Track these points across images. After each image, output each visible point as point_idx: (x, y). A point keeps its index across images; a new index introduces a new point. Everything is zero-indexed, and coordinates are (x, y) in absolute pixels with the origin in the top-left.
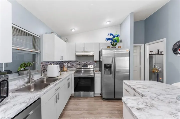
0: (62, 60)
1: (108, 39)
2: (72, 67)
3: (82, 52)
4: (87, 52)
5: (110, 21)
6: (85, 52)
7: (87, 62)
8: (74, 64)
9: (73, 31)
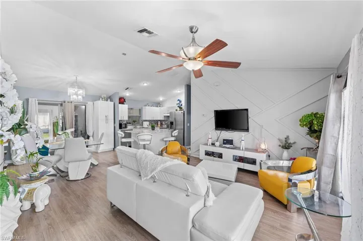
0: (153, 119)
1: (177, 104)
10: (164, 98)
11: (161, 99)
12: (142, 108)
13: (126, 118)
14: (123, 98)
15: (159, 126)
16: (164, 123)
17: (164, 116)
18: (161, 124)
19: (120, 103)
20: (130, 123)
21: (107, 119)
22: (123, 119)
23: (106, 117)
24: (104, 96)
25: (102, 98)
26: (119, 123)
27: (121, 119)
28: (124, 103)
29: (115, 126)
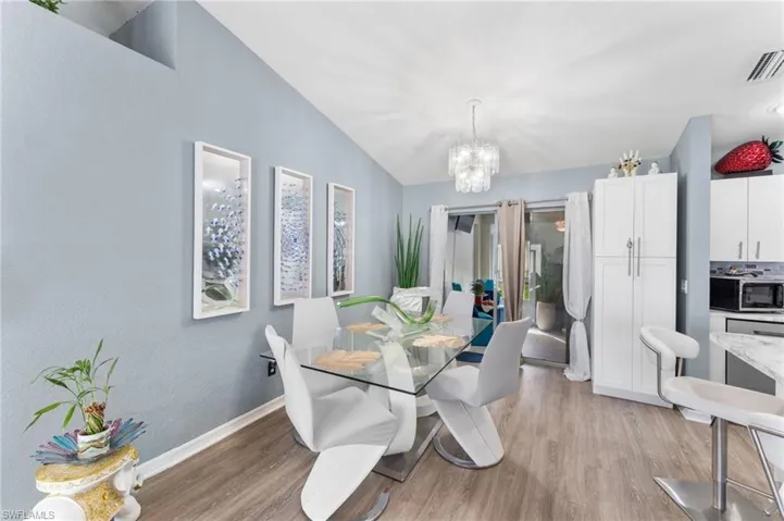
14: (761, 142)
21: (636, 255)
22: (757, 256)
23: (630, 245)
24: (626, 158)
25: (620, 167)
26: (711, 279)
27: (740, 257)
28: (772, 166)
29: (686, 289)
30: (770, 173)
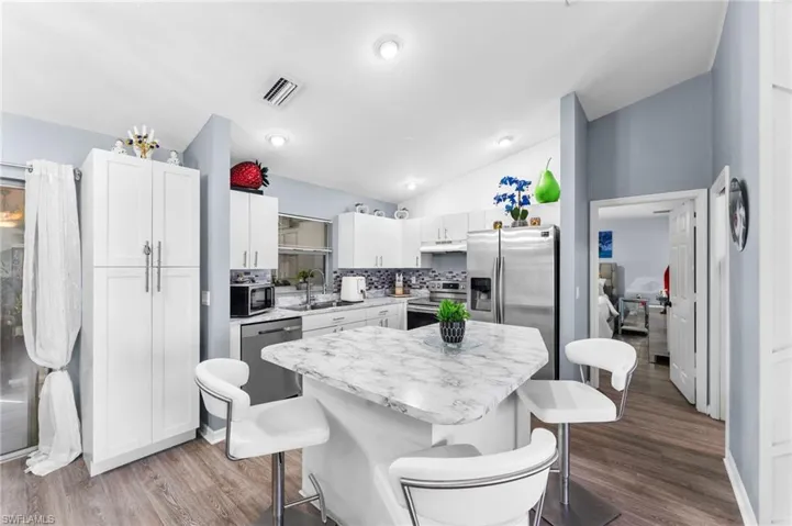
0: (379, 267)
1: (499, 199)
2: (421, 287)
3: (438, 243)
4: (450, 242)
5: (510, 138)
6: (444, 243)
7: (459, 272)
8: (426, 279)
9: (412, 187)
10: (421, 181)
11: (411, 184)
12: (336, 218)
13: (268, 262)
14: (257, 165)
15: (399, 291)
16: (414, 280)
17: (423, 253)
18: (407, 285)
19: (234, 186)
20: (286, 284)
21: (156, 264)
22: (256, 264)
23: (148, 250)
24: (137, 133)
25: (131, 142)
26: (232, 288)
27: (245, 265)
28: (262, 188)
29: (208, 301)
30: (261, 193)
